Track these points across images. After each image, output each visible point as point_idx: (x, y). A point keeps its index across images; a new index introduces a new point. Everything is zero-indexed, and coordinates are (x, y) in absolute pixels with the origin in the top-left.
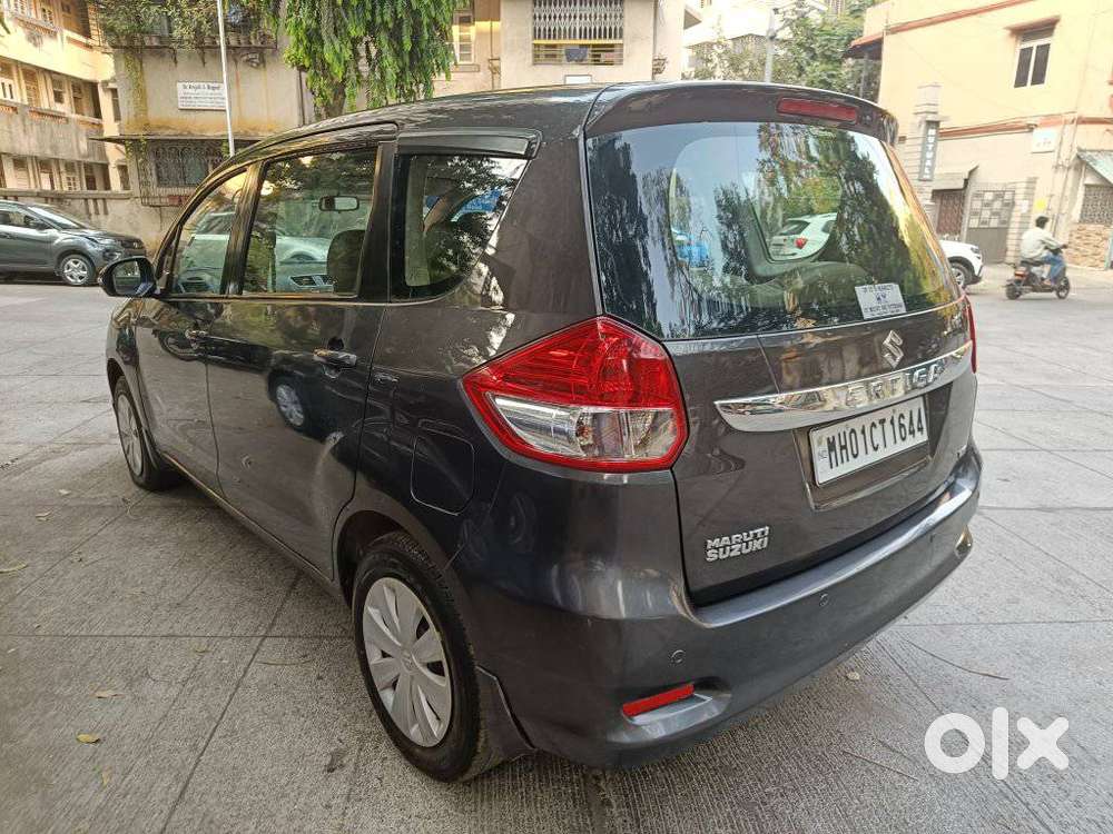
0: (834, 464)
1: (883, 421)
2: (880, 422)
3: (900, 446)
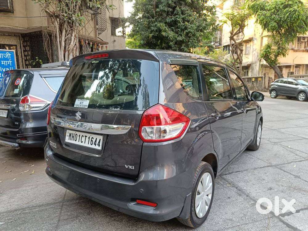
0: (70, 139)
1: (86, 136)
2: (85, 136)
3: (90, 146)
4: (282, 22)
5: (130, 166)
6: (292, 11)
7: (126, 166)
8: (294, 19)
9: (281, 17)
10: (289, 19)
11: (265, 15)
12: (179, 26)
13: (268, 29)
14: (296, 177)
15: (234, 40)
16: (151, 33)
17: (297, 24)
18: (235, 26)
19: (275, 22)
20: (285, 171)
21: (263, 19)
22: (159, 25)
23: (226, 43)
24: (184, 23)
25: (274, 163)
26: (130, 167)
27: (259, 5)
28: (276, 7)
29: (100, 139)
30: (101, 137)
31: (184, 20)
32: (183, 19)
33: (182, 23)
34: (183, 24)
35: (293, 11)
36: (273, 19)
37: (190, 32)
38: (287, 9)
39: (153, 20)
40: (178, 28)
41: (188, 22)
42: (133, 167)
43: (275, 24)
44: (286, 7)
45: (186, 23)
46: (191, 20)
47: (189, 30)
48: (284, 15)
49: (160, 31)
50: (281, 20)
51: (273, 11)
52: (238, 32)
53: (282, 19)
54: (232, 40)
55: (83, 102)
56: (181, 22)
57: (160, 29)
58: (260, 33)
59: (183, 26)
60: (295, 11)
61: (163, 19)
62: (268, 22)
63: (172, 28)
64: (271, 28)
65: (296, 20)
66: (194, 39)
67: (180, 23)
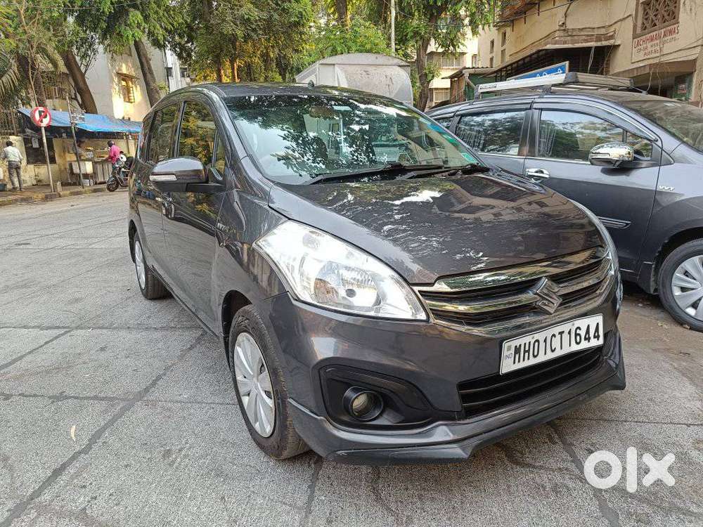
14: (61, 397)
20: (96, 398)
25: (140, 411)
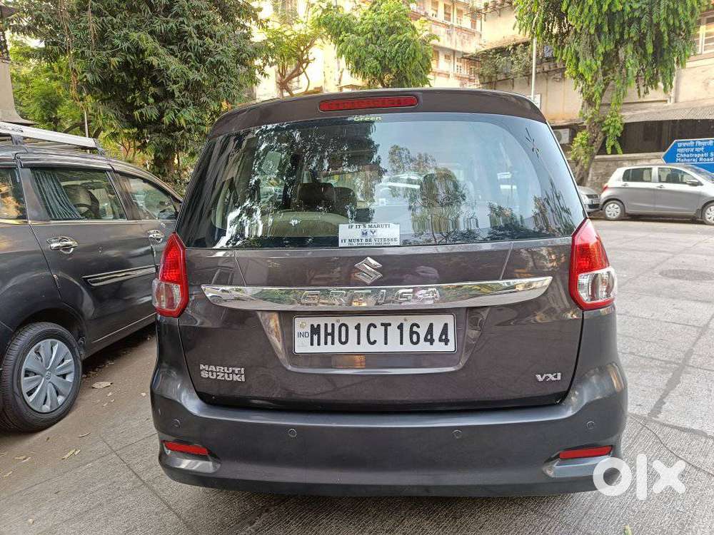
0: (316, 344)
1: (386, 325)
2: (382, 324)
3: (408, 347)
4: (387, 60)
5: (550, 375)
6: (404, 40)
7: (539, 376)
8: (408, 58)
9: (385, 49)
10: (399, 56)
11: (355, 43)
12: (191, 44)
13: (364, 73)
15: (288, 90)
16: (113, 56)
17: (413, 68)
18: (289, 58)
19: (376, 58)
21: (354, 51)
22: (134, 36)
23: (265, 95)
24: (200, 38)
26: (551, 377)
27: (339, 20)
28: (372, 30)
29: (446, 325)
30: (450, 319)
31: (201, 33)
32: (197, 27)
33: (196, 40)
34: (200, 42)
35: (405, 42)
36: (372, 53)
37: (220, 63)
38: (394, 36)
39: (115, 20)
40: (188, 51)
41: (211, 38)
42: (559, 374)
43: (376, 63)
44: (391, 31)
45: (208, 40)
46: (218, 34)
47: (218, 57)
48: (389, 46)
49: (139, 51)
50: (384, 57)
51: (369, 36)
52: (296, 73)
53: (388, 55)
54: (284, 90)
55: (373, 229)
56: (193, 35)
57: (138, 47)
58: (335, 80)
59: (201, 46)
60: (408, 41)
61: (142, 21)
62: (363, 57)
63: (171, 47)
64: (370, 71)
65: (411, 59)
66: (232, 82)
67: (190, 36)
